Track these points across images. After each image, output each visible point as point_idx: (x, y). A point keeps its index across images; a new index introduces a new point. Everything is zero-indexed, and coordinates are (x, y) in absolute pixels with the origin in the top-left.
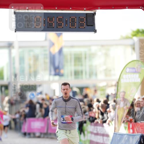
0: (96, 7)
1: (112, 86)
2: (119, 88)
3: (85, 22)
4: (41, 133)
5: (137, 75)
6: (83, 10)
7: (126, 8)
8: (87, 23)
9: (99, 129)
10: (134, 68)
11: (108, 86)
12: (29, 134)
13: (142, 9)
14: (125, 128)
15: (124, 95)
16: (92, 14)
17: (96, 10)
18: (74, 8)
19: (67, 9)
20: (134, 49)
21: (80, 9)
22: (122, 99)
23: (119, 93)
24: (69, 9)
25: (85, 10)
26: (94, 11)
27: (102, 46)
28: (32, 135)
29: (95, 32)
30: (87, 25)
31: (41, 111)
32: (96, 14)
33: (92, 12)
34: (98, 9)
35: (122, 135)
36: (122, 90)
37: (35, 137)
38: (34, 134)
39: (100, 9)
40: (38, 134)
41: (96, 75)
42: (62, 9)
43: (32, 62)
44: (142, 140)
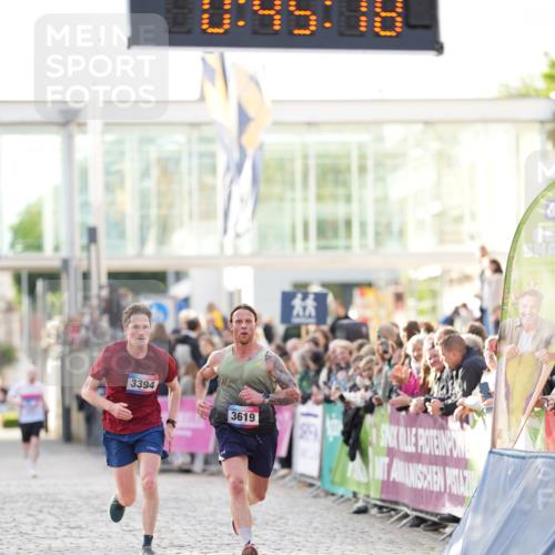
9: (425, 438)
41: (401, 233)
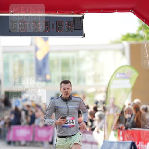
0: (84, 11)
1: (101, 92)
2: (108, 94)
3: (72, 26)
4: (27, 142)
5: (128, 81)
6: (70, 13)
7: (115, 12)
8: (74, 27)
9: (88, 137)
10: (124, 74)
11: (96, 92)
12: (14, 142)
13: (132, 12)
14: (115, 135)
15: (114, 102)
16: (80, 18)
17: (84, 14)
18: (61, 11)
19: (53, 12)
20: (124, 53)
21: (68, 12)
22: (111, 105)
23: (108, 99)
24: (55, 13)
25: (72, 14)
26: (82, 15)
27: (91, 51)
28: (17, 143)
29: (83, 36)
30: (75, 29)
31: (27, 118)
32: (84, 18)
33: (80, 16)
34: (86, 13)
35: (112, 143)
36: (111, 96)
37: (20, 145)
38: (19, 142)
39: (88, 12)
40: (23, 142)
41: (84, 80)
42: (48, 12)
43: (17, 68)
44: (133, 147)
